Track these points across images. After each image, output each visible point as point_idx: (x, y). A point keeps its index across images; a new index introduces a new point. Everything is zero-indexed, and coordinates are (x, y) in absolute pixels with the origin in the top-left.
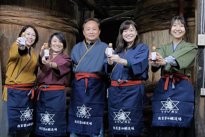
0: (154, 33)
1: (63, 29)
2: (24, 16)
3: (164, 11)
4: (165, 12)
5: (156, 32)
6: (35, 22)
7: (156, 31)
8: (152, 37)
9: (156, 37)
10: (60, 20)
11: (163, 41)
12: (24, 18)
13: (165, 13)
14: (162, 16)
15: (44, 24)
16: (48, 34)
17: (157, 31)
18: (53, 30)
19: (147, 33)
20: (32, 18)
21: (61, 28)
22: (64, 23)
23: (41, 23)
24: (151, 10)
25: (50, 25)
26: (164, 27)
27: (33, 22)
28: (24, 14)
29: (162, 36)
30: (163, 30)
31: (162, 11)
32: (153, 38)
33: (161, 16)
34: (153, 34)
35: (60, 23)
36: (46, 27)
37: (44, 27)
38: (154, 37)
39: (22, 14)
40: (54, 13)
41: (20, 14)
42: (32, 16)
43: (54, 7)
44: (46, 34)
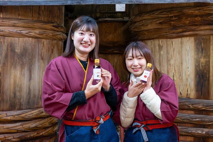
0: (162, 41)
1: (54, 37)
2: (7, 25)
3: (175, 16)
4: (176, 18)
5: (164, 41)
6: (22, 31)
7: (164, 39)
8: (159, 45)
9: (165, 46)
10: (50, 27)
11: (174, 52)
12: (8, 27)
13: (176, 20)
14: (173, 22)
15: (33, 34)
16: (37, 45)
17: (166, 39)
18: (42, 39)
19: (152, 40)
20: (18, 27)
21: (51, 37)
22: (54, 30)
23: (29, 33)
24: (157, 14)
25: (39, 34)
26: (174, 35)
27: (20, 32)
28: (7, 22)
29: (172, 45)
30: (173, 38)
31: (172, 17)
32: (160, 47)
33: (171, 22)
34: (160, 43)
35: (49, 30)
36: (35, 37)
37: (32, 37)
38: (163, 46)
39: (5, 23)
40: (43, 18)
41: (3, 22)
42: (17, 25)
43: (43, 11)
44: (34, 45)
